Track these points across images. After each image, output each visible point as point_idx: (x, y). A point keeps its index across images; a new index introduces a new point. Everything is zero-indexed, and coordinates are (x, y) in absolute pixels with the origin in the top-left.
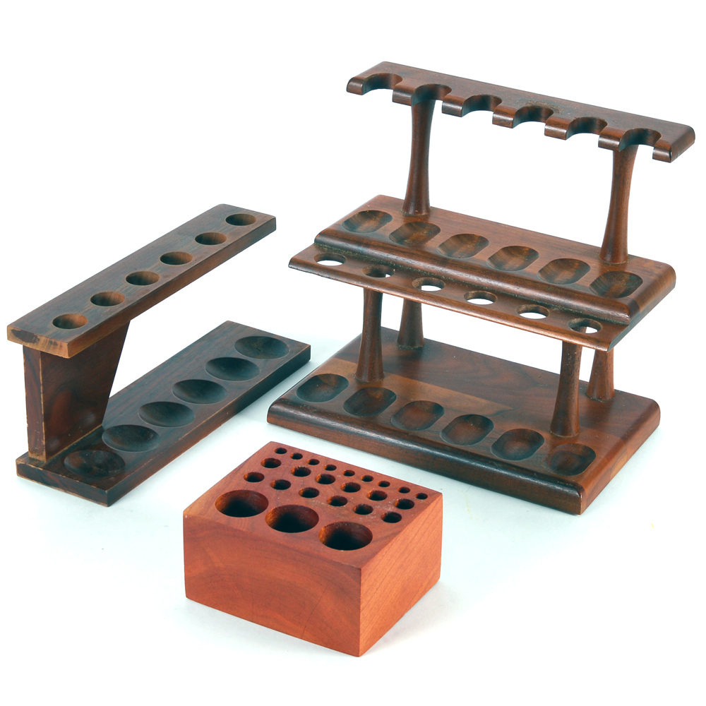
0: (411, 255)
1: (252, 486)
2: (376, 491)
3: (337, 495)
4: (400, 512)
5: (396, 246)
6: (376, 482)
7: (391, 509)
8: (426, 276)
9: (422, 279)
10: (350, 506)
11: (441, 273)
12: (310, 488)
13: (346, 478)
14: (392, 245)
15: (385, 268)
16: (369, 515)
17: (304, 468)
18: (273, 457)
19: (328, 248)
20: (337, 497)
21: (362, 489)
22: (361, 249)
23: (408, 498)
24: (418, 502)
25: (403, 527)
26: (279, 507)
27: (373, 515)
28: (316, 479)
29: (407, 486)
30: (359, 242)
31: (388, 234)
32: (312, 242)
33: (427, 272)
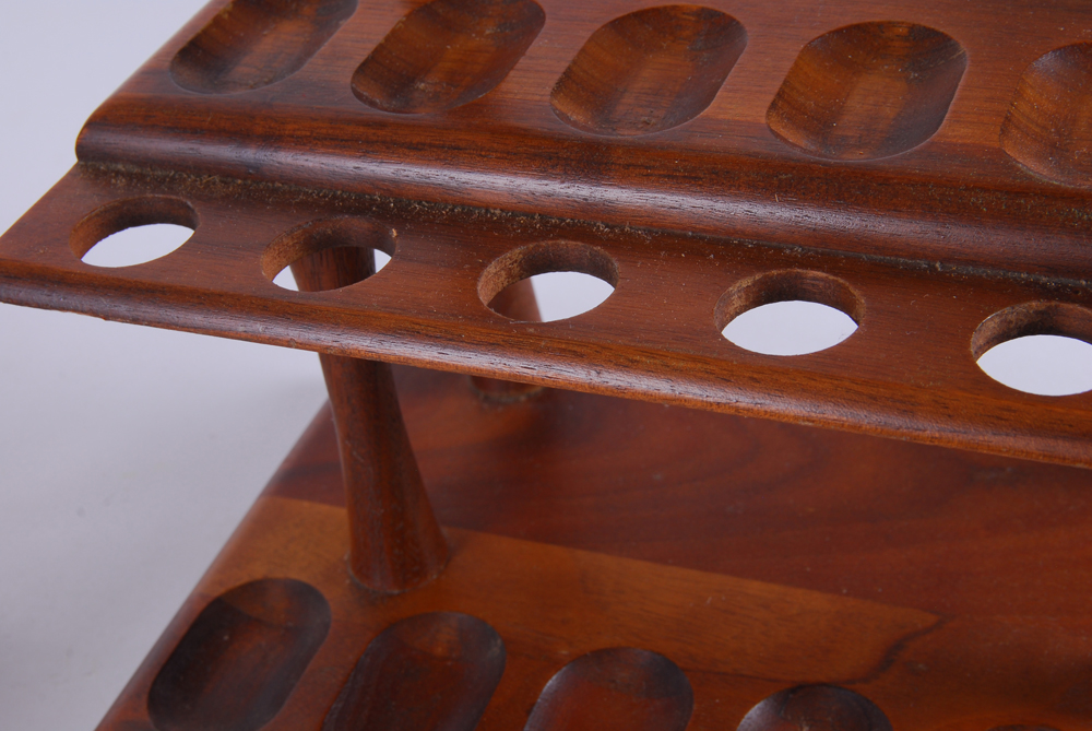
0: (449, 153)
5: (382, 125)
8: (527, 235)
9: (517, 252)
11: (589, 209)
14: (367, 124)
15: (358, 226)
19: (129, 176)
22: (250, 154)
30: (239, 128)
31: (344, 74)
32: (71, 160)
33: (530, 215)
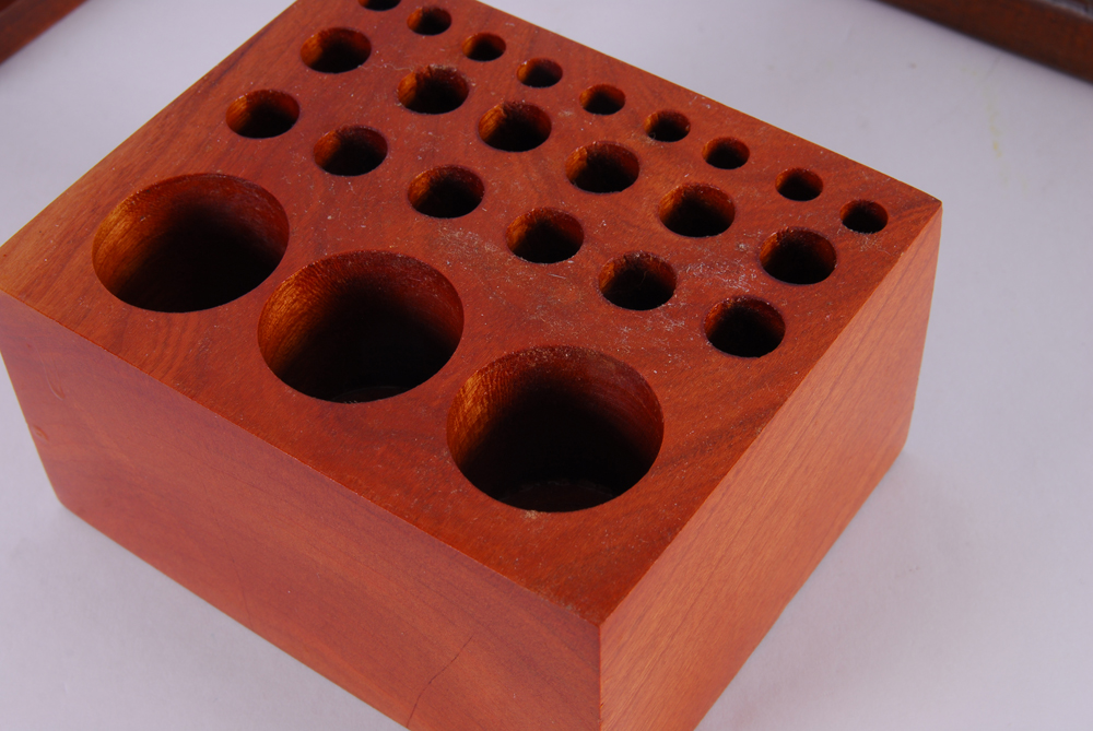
1: (250, 159)
2: (697, 188)
3: (548, 204)
4: (782, 296)
6: (698, 143)
7: (748, 282)
10: (592, 262)
12: (453, 169)
13: (593, 122)
16: (659, 312)
17: (448, 73)
18: (351, 25)
20: (549, 211)
21: (644, 179)
23: (814, 227)
24: (852, 246)
25: (788, 382)
26: (327, 262)
27: (674, 315)
28: (480, 126)
29: (811, 167)
